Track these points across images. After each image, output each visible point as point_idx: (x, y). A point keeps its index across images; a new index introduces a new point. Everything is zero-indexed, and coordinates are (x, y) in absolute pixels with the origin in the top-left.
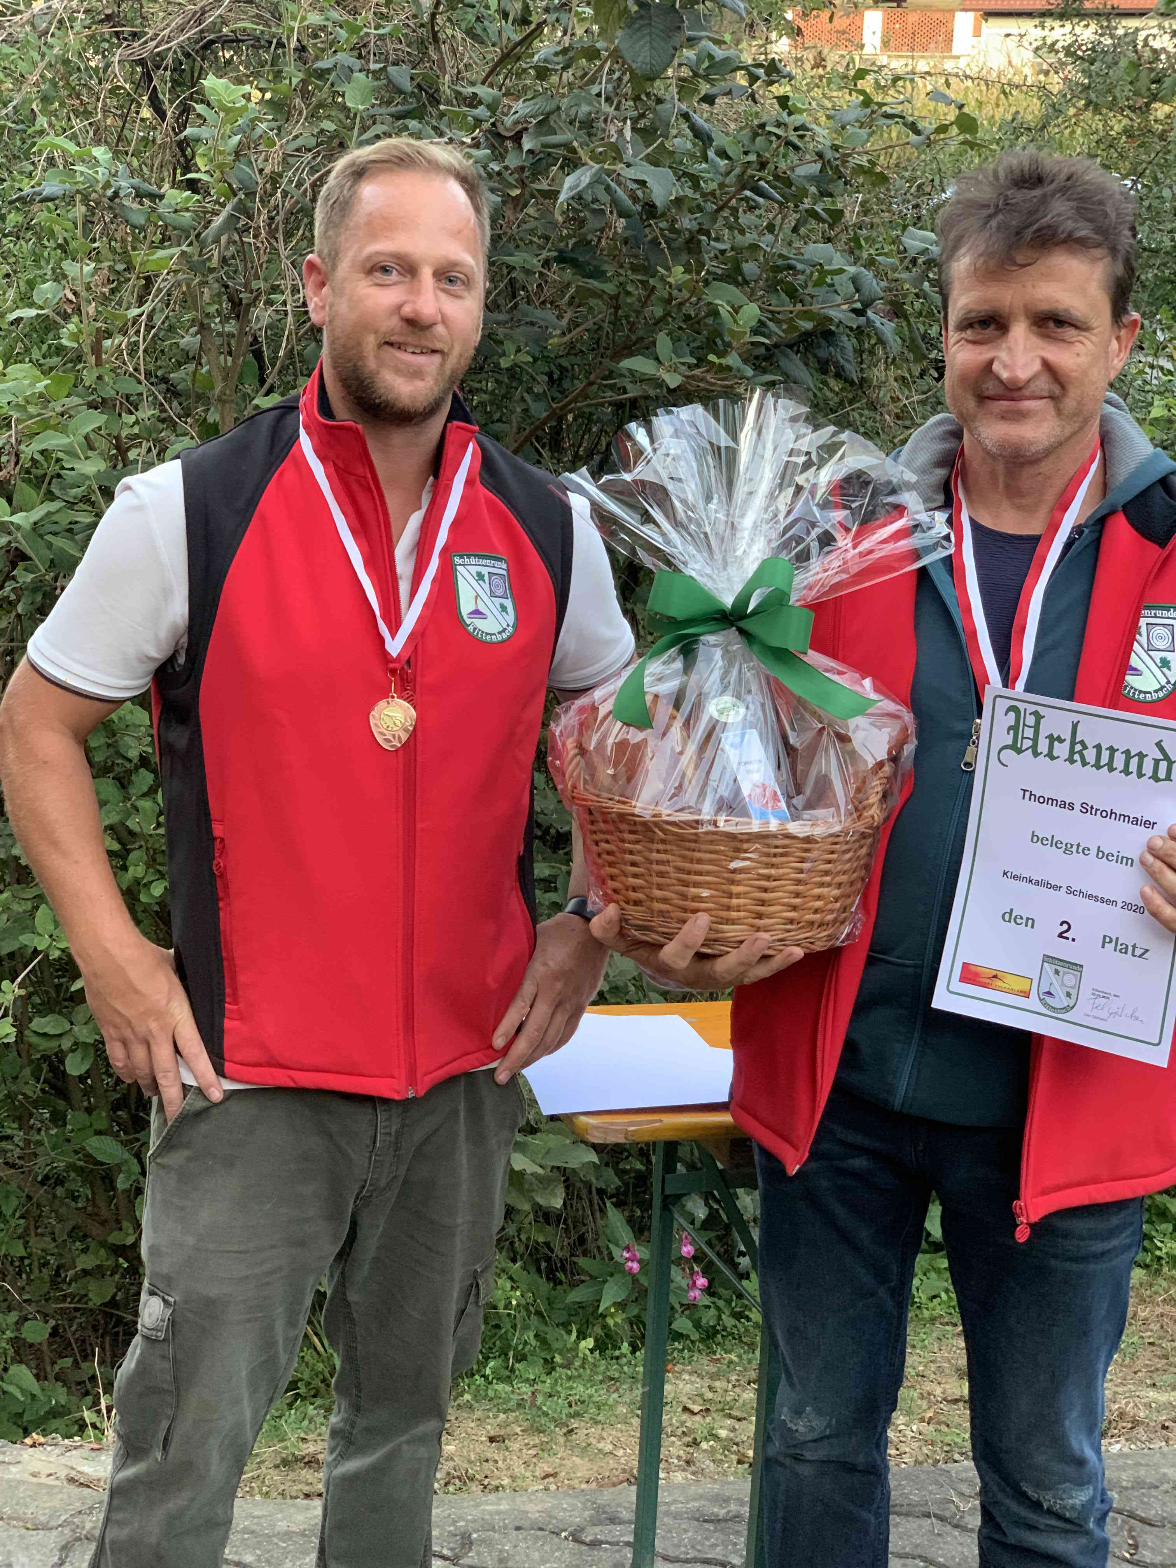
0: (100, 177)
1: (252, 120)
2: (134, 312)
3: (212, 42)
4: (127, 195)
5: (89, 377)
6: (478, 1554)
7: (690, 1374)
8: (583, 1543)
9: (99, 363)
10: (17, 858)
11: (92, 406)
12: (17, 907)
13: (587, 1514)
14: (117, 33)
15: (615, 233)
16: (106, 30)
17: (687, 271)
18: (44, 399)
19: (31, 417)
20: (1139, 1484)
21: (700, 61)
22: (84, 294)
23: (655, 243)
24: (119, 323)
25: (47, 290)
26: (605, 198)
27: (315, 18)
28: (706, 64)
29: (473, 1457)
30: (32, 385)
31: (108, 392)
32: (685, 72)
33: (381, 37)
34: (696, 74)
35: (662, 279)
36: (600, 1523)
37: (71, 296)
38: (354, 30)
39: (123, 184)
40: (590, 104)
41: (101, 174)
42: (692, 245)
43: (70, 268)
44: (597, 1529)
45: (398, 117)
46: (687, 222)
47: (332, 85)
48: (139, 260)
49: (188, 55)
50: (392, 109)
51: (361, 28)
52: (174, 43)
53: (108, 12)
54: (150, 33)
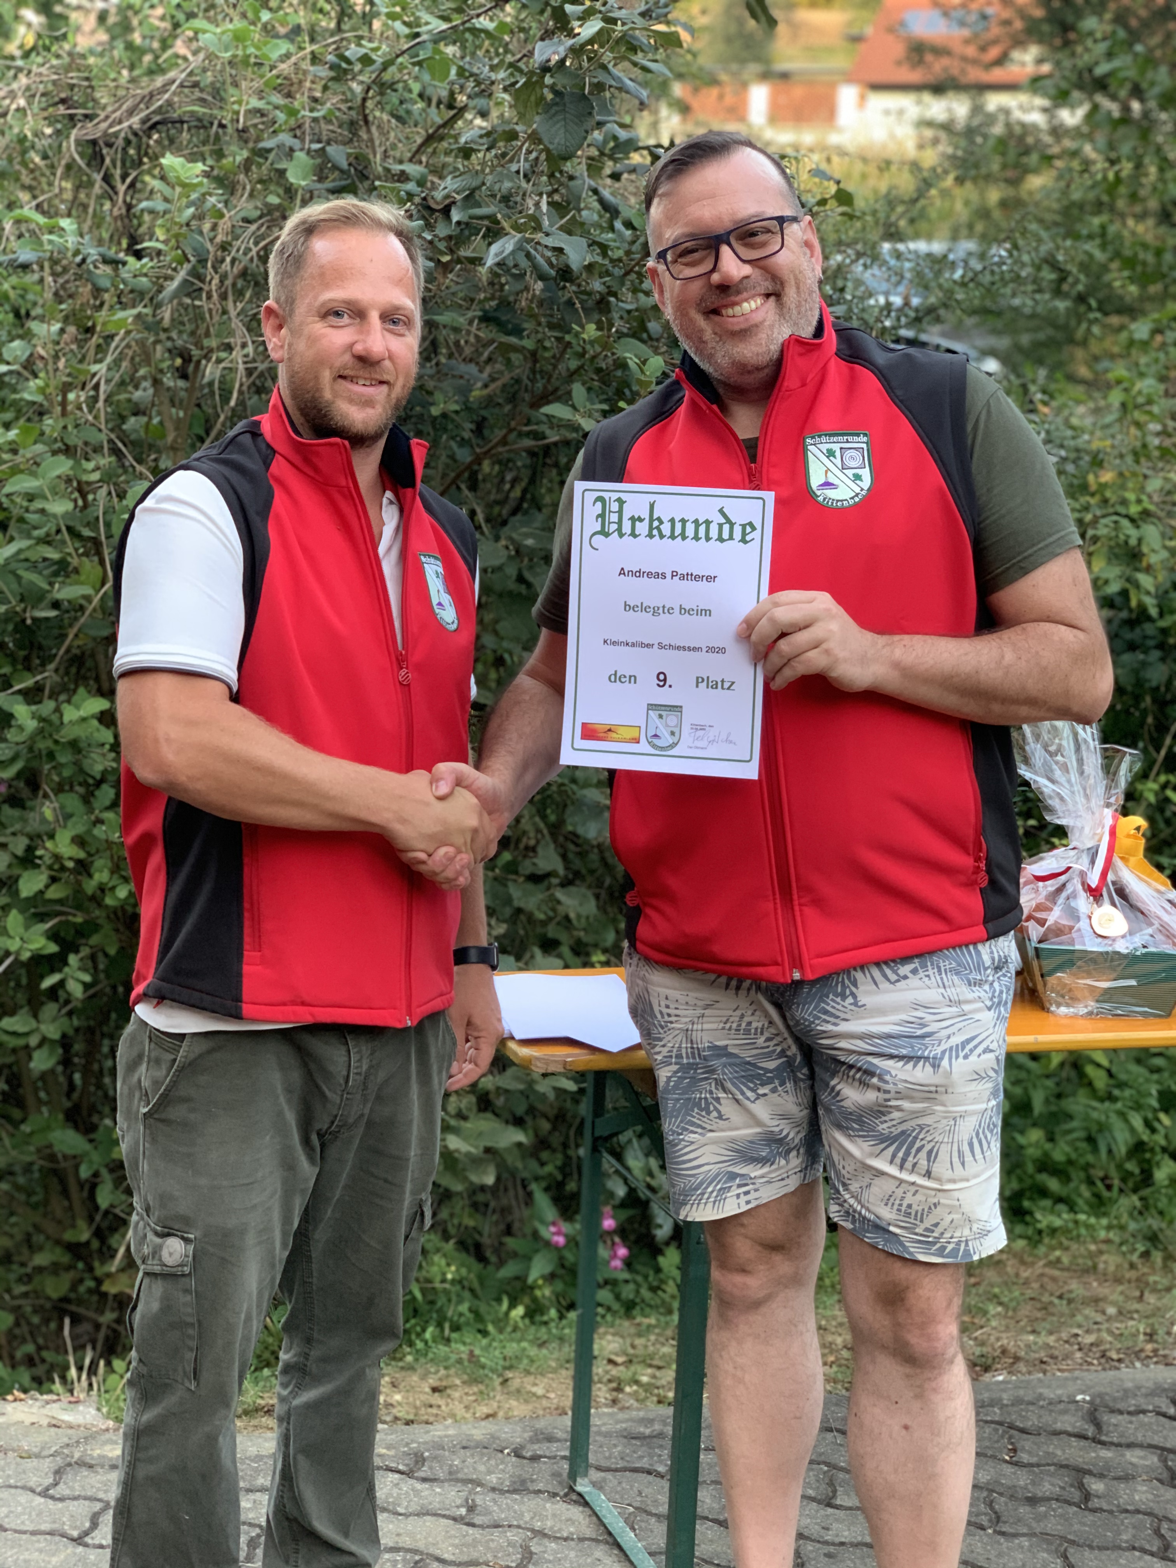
1: (204, 195)
2: (95, 368)
3: (158, 123)
4: (94, 263)
6: (431, 1468)
7: (614, 1335)
8: (524, 1458)
9: (64, 413)
13: (527, 1435)
14: (70, 115)
15: (534, 295)
16: (61, 112)
17: (600, 328)
18: (14, 447)
19: (5, 462)
20: (1018, 1401)
21: (605, 142)
23: (570, 303)
24: (83, 378)
25: (16, 349)
26: (524, 263)
27: (255, 103)
28: (612, 144)
29: (418, 1403)
31: (73, 440)
32: (594, 152)
33: (315, 120)
34: (602, 154)
35: (577, 335)
36: (538, 1441)
37: (41, 352)
38: (292, 112)
40: (512, 180)
41: (70, 243)
42: (602, 305)
43: (38, 328)
44: (536, 1447)
46: (597, 285)
47: (272, 162)
48: (101, 320)
49: (136, 134)
50: (329, 184)
51: (298, 111)
52: (125, 124)
53: (63, 95)
54: (102, 115)
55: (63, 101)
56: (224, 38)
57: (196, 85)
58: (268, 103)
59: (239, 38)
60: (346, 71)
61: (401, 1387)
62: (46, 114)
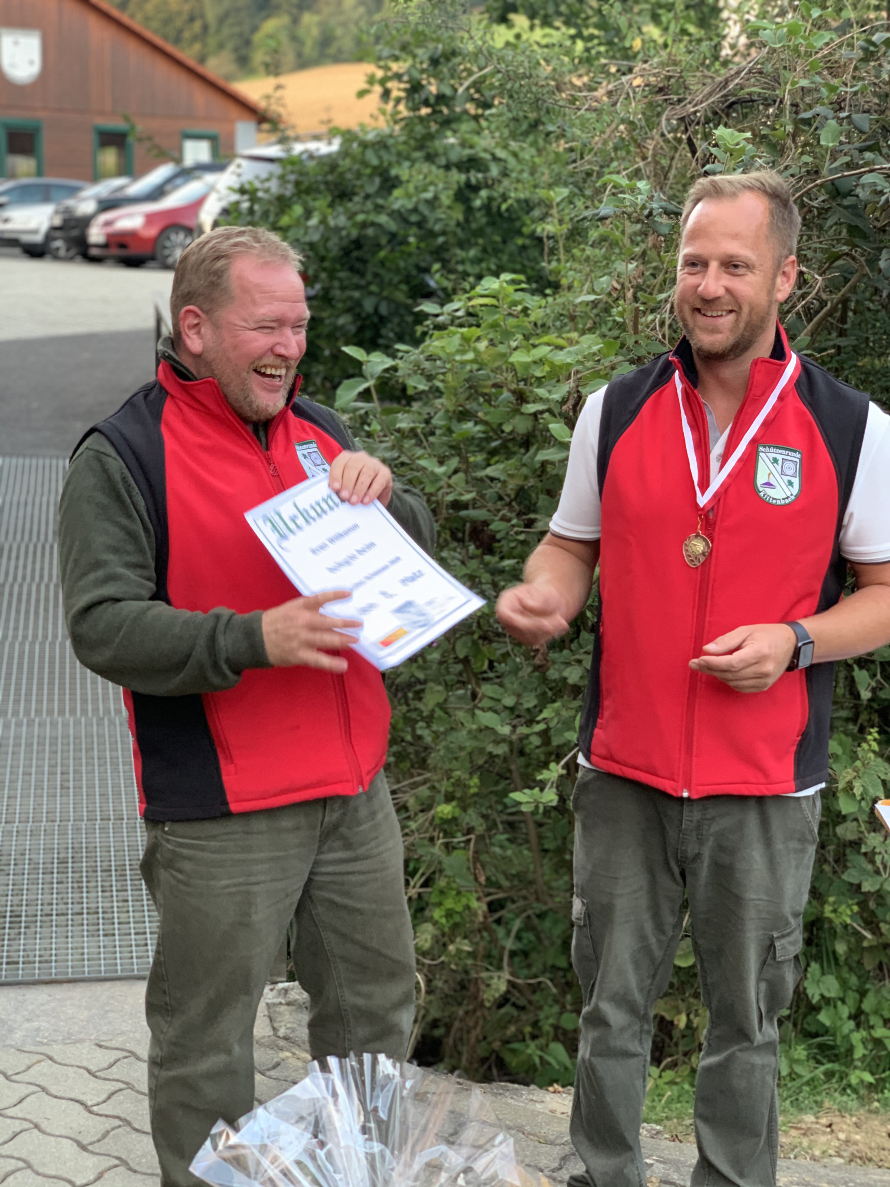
0: (639, 201)
1: (753, 157)
2: (663, 296)
3: (733, 103)
4: (660, 215)
5: (630, 342)
9: (636, 331)
10: (565, 679)
11: (632, 362)
12: (565, 714)
14: (666, 100)
16: (660, 98)
18: (596, 357)
19: (588, 369)
22: (627, 284)
24: (652, 305)
25: (605, 282)
27: (804, 83)
29: (873, 1145)
30: (590, 347)
31: (642, 352)
33: (855, 93)
37: (616, 285)
38: (832, 89)
39: (655, 205)
41: (640, 199)
43: (620, 266)
45: (861, 151)
47: (816, 129)
48: (667, 259)
49: (715, 113)
50: (857, 145)
51: (837, 88)
52: (703, 105)
53: (661, 85)
54: (689, 98)
55: (661, 90)
56: (779, 32)
57: (760, 72)
58: (812, 83)
59: (793, 31)
60: (872, 52)
61: (864, 1127)
62: (646, 100)
